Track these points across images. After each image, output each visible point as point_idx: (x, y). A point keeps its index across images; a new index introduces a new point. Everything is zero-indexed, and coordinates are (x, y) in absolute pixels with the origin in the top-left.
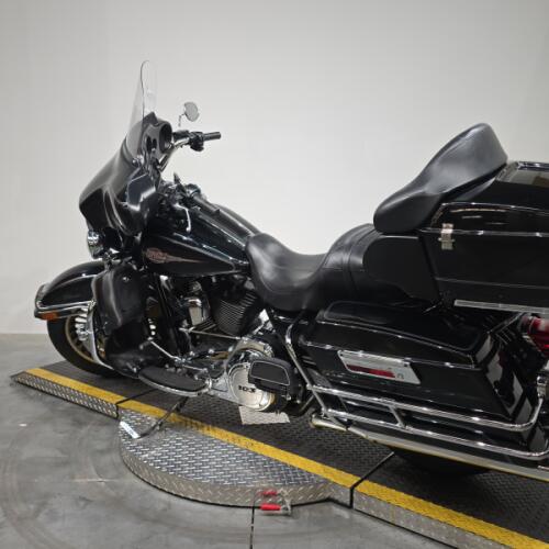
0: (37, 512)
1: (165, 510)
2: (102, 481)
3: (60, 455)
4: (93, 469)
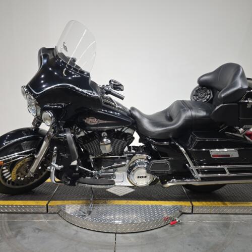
0: (16, 235)
1: (75, 234)
2: (46, 221)
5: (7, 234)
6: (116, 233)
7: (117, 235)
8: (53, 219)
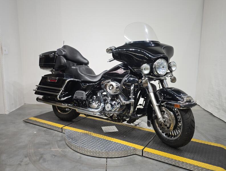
0: (40, 159)
1: (79, 158)
2: (60, 150)
3: (47, 142)
4: (57, 146)
5: (33, 159)
6: (107, 158)
7: (107, 159)
8: (64, 149)
